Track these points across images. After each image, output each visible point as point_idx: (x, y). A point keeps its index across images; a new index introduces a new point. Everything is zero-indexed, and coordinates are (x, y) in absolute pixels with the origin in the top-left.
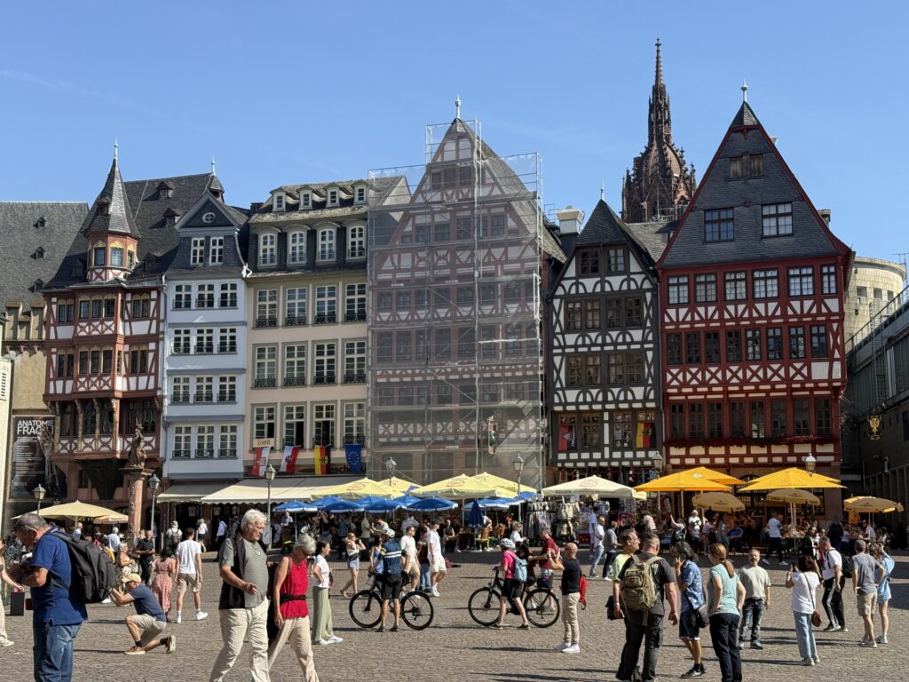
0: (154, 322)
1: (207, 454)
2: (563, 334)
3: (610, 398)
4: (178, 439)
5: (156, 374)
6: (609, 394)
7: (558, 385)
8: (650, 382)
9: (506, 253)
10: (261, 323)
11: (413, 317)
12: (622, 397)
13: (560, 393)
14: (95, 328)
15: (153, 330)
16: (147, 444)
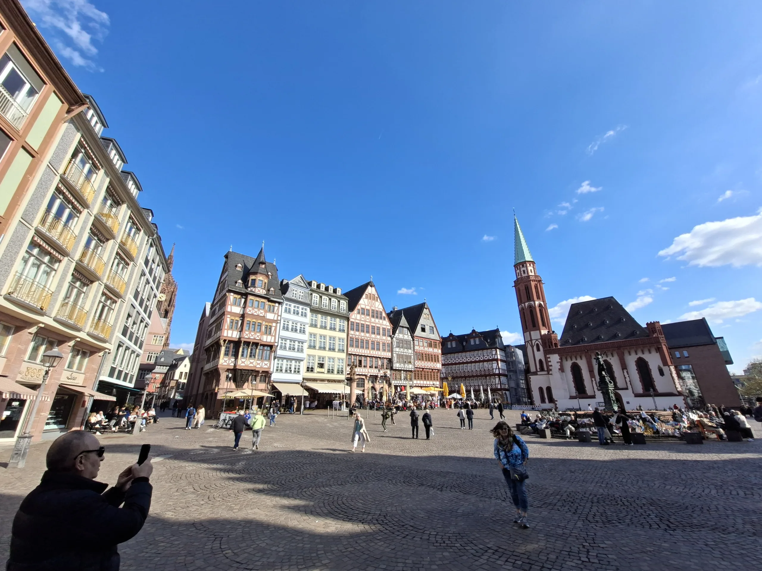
0: (276, 315)
1: (289, 371)
2: (396, 348)
3: (406, 367)
4: (278, 364)
5: (275, 336)
6: (405, 365)
7: (395, 362)
8: (413, 364)
10: (312, 325)
12: (408, 367)
13: (395, 364)
14: (256, 312)
15: (276, 319)
16: (266, 364)
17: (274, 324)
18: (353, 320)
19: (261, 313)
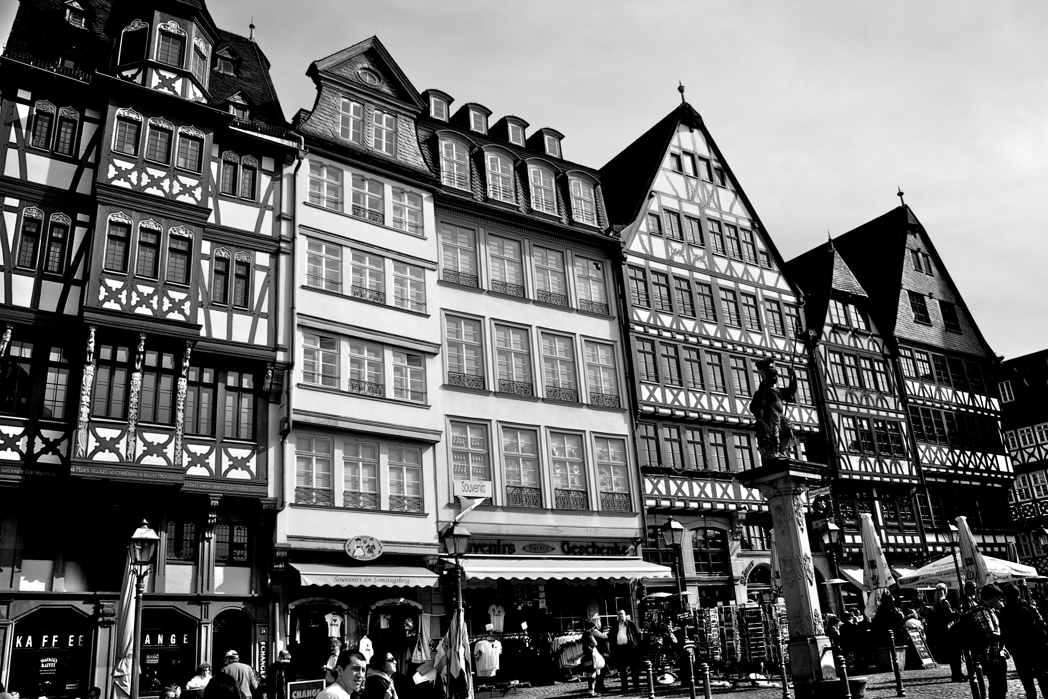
0: (269, 215)
1: (365, 502)
2: (833, 387)
3: (886, 471)
4: (306, 462)
5: (272, 318)
6: (884, 464)
7: (841, 449)
8: (910, 456)
9: (761, 276)
10: (449, 276)
11: (678, 325)
12: (894, 472)
13: (845, 457)
14: (155, 182)
15: (267, 229)
16: (238, 464)
17: (263, 259)
18: (640, 262)
19: (186, 190)
